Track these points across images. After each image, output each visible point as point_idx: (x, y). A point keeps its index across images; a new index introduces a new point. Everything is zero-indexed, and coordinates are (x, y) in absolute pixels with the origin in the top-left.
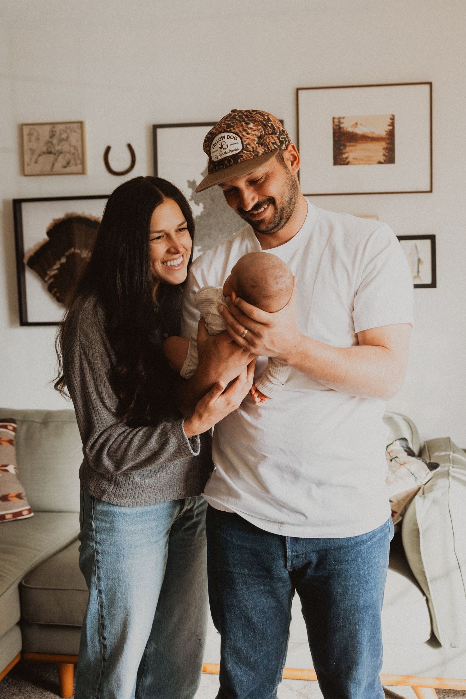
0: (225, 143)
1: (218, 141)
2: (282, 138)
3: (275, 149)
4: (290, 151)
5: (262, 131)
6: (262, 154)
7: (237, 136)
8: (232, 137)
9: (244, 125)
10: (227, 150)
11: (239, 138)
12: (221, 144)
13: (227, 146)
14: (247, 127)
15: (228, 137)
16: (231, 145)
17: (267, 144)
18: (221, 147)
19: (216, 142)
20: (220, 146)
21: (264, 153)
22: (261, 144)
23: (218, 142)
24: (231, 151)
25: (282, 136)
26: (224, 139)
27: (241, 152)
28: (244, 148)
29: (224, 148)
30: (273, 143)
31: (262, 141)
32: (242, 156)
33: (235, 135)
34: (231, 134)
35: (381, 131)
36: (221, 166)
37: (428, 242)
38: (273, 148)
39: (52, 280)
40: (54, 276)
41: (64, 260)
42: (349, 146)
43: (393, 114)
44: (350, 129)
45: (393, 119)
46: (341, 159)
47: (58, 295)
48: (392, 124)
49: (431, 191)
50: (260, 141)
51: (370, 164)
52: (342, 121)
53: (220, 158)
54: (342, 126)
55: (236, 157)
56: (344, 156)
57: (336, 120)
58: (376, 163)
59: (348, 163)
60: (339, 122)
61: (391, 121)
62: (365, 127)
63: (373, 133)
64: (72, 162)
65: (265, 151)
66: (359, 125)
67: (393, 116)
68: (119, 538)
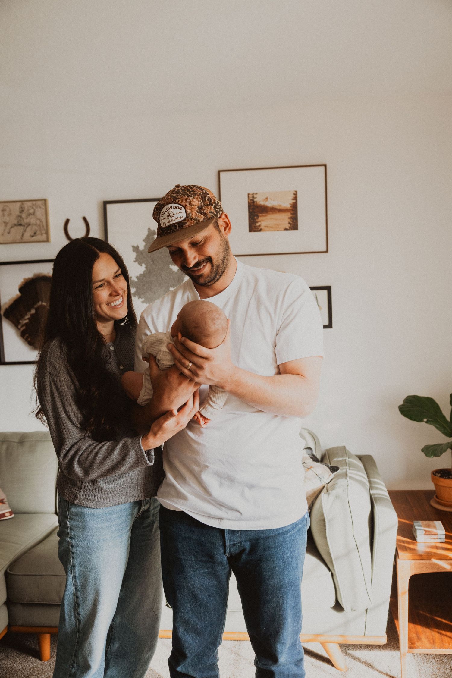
0: (172, 212)
1: (166, 210)
2: (217, 208)
3: (212, 217)
4: (223, 219)
5: (201, 202)
6: (202, 222)
7: (182, 207)
8: (178, 208)
9: (187, 197)
10: (174, 218)
11: (183, 208)
12: (169, 213)
13: (174, 214)
14: (190, 199)
15: (175, 207)
16: (176, 214)
17: (206, 213)
18: (169, 216)
19: (165, 212)
20: (168, 214)
21: (204, 220)
22: (201, 213)
23: (166, 212)
24: (177, 219)
25: (217, 207)
26: (171, 209)
27: (185, 219)
28: (188, 216)
29: (171, 216)
30: (210, 212)
31: (202, 211)
32: (186, 223)
33: (180, 206)
34: (176, 205)
35: (287, 204)
36: (169, 231)
37: (325, 292)
38: (210, 216)
39: (24, 328)
40: (26, 324)
41: (33, 311)
42: (261, 216)
43: (296, 190)
44: (262, 203)
45: (296, 194)
46: (255, 227)
47: (29, 339)
48: (295, 198)
49: (327, 251)
50: (200, 210)
51: (278, 231)
52: (255, 196)
53: (168, 224)
54: (255, 200)
55: (181, 224)
56: (258, 224)
57: (251, 196)
58: (283, 229)
59: (260, 230)
60: (253, 197)
61: (294, 196)
62: (274, 201)
63: (280, 206)
64: (38, 232)
65: (204, 218)
66: (269, 200)
67: (296, 192)
68: (89, 534)
